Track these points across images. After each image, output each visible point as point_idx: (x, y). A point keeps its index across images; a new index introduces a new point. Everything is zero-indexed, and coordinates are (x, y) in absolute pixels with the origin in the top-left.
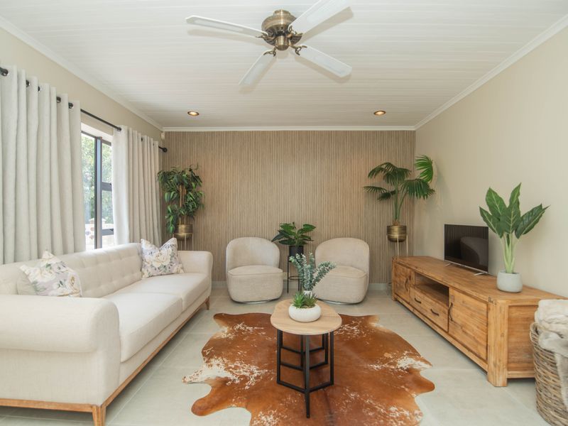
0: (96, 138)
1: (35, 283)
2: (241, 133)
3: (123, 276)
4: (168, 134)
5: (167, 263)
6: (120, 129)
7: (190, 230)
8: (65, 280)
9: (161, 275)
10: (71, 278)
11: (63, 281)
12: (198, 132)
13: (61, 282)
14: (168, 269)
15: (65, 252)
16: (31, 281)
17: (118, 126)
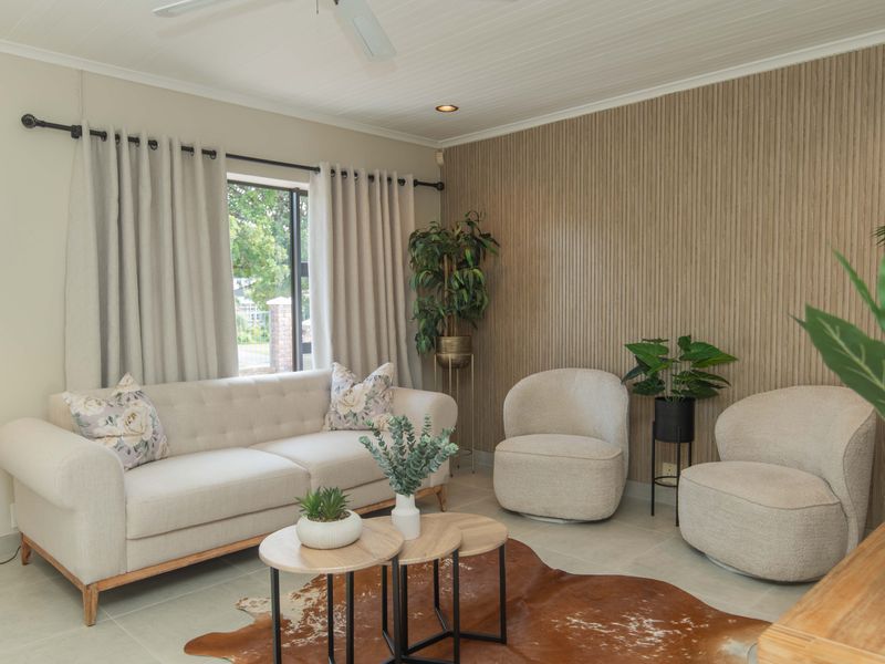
0: (291, 191)
1: (78, 415)
2: (572, 122)
3: (279, 423)
4: (448, 152)
5: (358, 409)
6: (317, 170)
7: (467, 347)
8: (117, 416)
9: (351, 429)
10: (129, 414)
11: (113, 417)
12: (494, 139)
13: (110, 418)
14: (361, 421)
15: (182, 378)
16: (73, 413)
17: (315, 166)
